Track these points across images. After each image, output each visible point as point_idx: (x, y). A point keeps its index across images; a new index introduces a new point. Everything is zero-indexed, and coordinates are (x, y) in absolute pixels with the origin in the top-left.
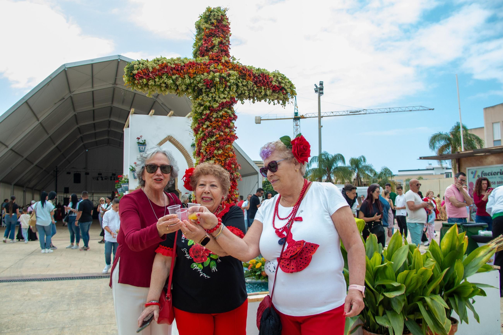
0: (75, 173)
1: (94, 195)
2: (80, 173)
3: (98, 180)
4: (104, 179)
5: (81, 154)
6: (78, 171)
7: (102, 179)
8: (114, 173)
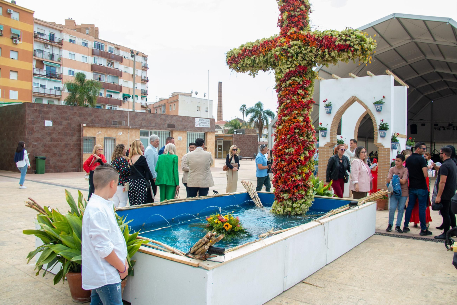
0: (412, 124)
1: (436, 145)
2: (416, 124)
3: (439, 130)
4: (446, 128)
5: (426, 105)
6: (414, 123)
7: (444, 129)
8: (451, 123)
